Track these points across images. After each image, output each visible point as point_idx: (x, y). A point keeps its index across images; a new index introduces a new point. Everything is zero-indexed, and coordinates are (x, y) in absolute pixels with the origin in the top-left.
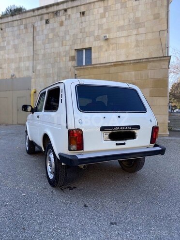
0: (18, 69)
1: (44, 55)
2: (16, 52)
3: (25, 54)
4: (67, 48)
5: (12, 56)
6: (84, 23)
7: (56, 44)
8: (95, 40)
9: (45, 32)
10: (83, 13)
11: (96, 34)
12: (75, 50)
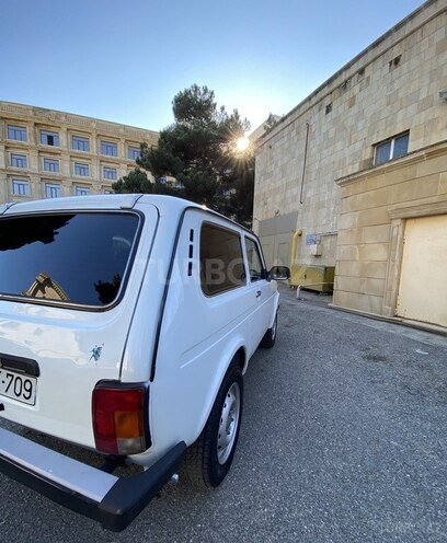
0: (284, 203)
1: (318, 171)
2: (283, 176)
3: (293, 177)
4: (358, 146)
5: (279, 184)
6: (397, 81)
7: (339, 145)
8: (421, 110)
9: (324, 129)
10: (397, 61)
11: (423, 96)
12: (374, 145)
